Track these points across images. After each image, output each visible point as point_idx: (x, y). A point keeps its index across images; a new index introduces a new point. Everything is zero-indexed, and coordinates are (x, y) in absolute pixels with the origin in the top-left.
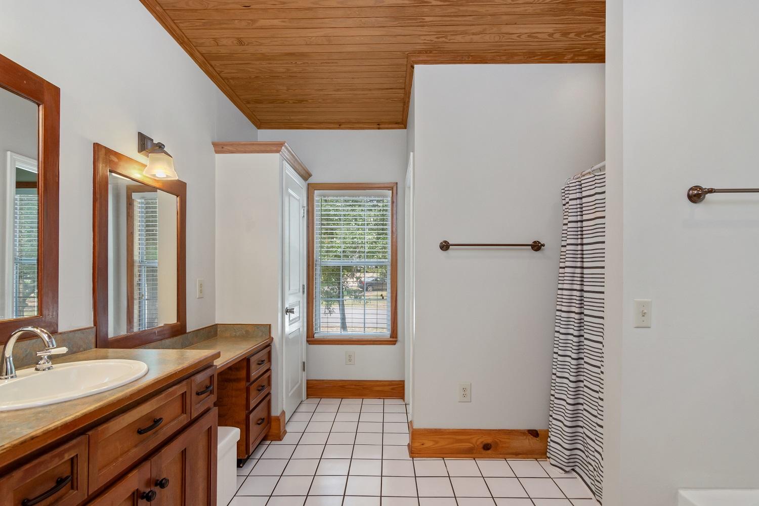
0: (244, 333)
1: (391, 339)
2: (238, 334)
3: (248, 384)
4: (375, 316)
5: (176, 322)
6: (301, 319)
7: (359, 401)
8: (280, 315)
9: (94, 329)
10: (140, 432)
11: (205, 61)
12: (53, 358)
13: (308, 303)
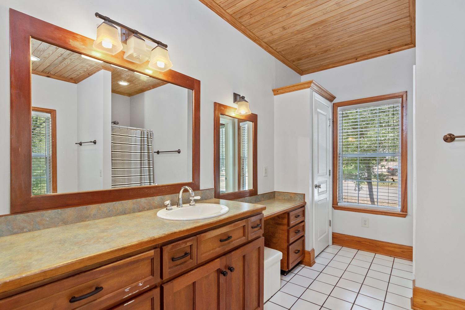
0: (289, 197)
1: (401, 213)
2: (286, 198)
3: (288, 228)
4: (387, 194)
5: (252, 188)
6: (328, 192)
7: (373, 254)
8: (310, 188)
9: (214, 189)
10: (221, 241)
11: (268, 46)
12: (196, 201)
13: (333, 182)
